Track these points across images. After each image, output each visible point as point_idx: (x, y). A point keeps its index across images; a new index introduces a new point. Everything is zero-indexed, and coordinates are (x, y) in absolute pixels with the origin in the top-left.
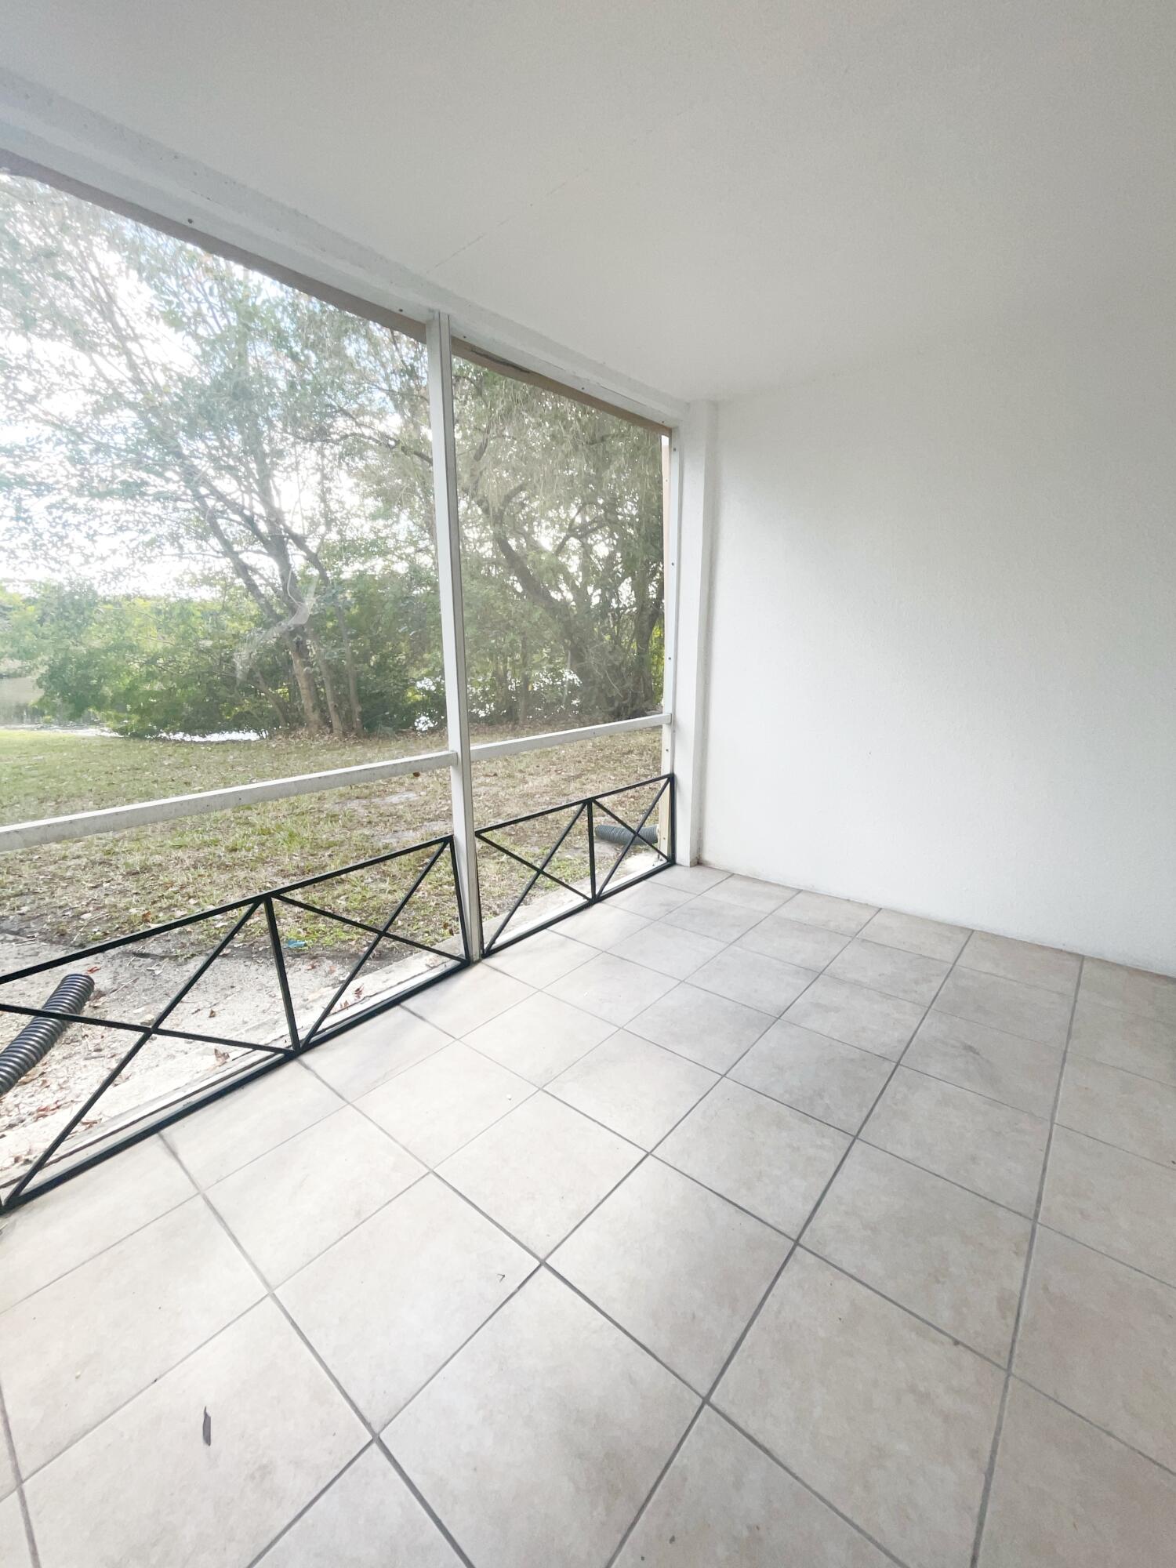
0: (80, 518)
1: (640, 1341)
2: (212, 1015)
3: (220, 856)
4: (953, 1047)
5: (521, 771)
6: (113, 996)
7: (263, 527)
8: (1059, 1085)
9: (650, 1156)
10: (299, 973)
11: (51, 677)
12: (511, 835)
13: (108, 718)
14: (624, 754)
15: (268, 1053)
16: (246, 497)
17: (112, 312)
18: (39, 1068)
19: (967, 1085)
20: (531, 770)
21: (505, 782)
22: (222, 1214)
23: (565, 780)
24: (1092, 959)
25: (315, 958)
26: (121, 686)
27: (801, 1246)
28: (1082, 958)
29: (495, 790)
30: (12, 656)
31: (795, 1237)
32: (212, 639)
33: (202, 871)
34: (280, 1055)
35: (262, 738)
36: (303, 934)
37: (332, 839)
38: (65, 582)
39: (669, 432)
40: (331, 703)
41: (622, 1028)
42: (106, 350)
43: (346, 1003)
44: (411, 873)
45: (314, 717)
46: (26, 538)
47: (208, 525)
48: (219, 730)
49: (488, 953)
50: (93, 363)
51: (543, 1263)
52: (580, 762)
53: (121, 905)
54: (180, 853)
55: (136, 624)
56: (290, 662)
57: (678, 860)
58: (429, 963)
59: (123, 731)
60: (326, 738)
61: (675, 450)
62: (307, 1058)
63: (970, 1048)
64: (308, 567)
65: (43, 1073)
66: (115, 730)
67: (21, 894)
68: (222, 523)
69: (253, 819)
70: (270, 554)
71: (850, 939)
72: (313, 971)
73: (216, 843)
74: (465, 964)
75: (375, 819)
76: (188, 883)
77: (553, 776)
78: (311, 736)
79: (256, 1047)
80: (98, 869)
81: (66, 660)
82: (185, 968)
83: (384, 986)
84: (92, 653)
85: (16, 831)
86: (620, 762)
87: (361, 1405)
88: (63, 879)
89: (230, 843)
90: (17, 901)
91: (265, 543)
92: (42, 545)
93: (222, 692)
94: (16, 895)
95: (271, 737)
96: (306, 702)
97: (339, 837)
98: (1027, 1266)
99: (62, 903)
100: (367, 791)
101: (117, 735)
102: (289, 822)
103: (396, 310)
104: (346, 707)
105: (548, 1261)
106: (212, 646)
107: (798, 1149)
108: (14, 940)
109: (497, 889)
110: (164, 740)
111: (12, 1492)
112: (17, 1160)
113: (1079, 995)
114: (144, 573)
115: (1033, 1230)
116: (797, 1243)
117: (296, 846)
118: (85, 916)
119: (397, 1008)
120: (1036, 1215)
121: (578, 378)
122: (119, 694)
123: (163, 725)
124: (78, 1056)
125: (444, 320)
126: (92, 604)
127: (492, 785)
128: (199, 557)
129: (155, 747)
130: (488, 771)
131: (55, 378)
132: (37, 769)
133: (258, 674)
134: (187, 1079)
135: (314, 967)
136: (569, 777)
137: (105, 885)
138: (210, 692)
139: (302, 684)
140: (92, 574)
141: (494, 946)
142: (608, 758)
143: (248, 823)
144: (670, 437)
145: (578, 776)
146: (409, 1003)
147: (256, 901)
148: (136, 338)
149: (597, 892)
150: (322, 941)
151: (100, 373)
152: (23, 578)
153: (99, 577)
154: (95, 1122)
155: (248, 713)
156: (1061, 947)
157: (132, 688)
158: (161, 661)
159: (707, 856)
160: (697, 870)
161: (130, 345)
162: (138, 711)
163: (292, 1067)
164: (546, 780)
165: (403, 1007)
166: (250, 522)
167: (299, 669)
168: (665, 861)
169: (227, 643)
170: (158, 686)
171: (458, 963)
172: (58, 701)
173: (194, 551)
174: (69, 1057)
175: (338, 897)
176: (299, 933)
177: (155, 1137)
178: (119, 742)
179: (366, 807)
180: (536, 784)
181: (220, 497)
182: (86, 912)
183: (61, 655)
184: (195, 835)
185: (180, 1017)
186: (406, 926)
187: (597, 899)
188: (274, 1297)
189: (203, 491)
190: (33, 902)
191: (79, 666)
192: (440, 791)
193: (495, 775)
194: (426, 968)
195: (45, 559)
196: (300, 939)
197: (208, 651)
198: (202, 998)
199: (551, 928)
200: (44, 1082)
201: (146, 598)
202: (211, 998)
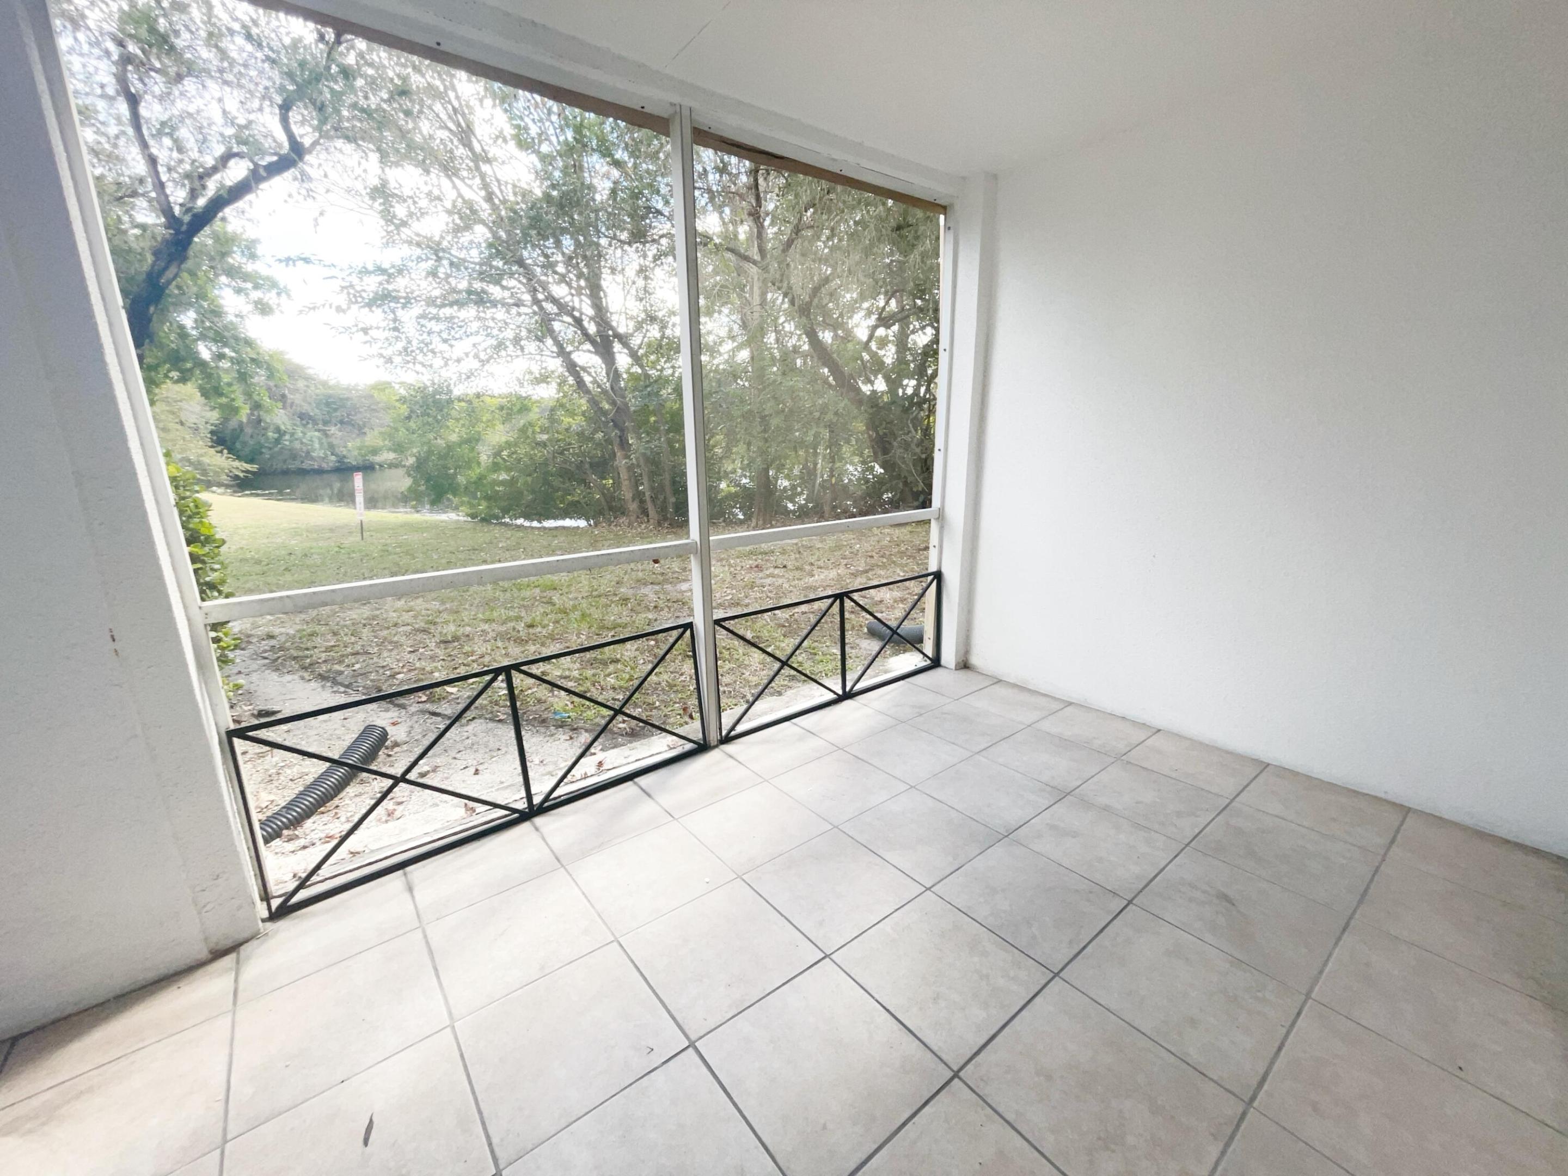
0: (442, 326)
1: (764, 1139)
2: (477, 772)
3: (519, 631)
4: (1204, 892)
5: (812, 564)
6: (405, 747)
7: (592, 329)
8: (1330, 955)
9: (827, 959)
10: (557, 743)
11: (418, 467)
12: (784, 626)
13: (462, 503)
14: (920, 550)
15: (507, 812)
16: (576, 299)
17: (470, 142)
18: (336, 801)
19: (1208, 937)
20: (821, 563)
21: (790, 575)
22: (433, 948)
23: (852, 574)
24: (1421, 813)
25: (575, 729)
26: (473, 475)
27: (960, 1079)
28: (1405, 811)
29: (780, 581)
30: (389, 450)
31: (955, 1069)
32: (548, 433)
33: (500, 644)
34: (516, 815)
35: (590, 525)
36: (571, 706)
37: (619, 621)
38: (428, 383)
39: (944, 209)
40: (648, 494)
41: (837, 827)
42: (465, 174)
43: (586, 774)
44: (680, 657)
45: (633, 506)
46: (400, 345)
47: (544, 328)
48: (555, 518)
49: (727, 740)
50: (455, 187)
51: (692, 1045)
52: (871, 557)
53: (428, 669)
54: (486, 627)
55: (484, 419)
56: (614, 454)
57: (943, 662)
58: (670, 744)
59: (473, 516)
60: (643, 526)
61: (949, 228)
62: (538, 820)
63: (1225, 898)
64: (632, 365)
65: (337, 806)
66: (468, 515)
67: (357, 653)
68: (557, 326)
69: (555, 599)
70: (596, 353)
71: (1113, 760)
72: (570, 742)
73: (518, 618)
74: (702, 748)
75: (661, 604)
76: (487, 654)
77: (842, 571)
78: (630, 525)
79: (496, 806)
80: (420, 636)
81: (430, 452)
82: (466, 729)
83: (625, 761)
84: (450, 447)
85: (288, 597)
86: (915, 558)
87: (495, 1141)
88: (391, 642)
89: (528, 620)
90: (352, 659)
91: (593, 342)
92: (412, 351)
93: (556, 482)
94: (353, 654)
95: (596, 525)
96: (627, 494)
97: (625, 620)
98: (1223, 1153)
99: (385, 664)
100: (661, 578)
101: (469, 519)
102: (584, 604)
103: (638, 108)
104: (661, 497)
105: (697, 1044)
106: (548, 440)
107: (987, 976)
108: (344, 692)
109: (755, 678)
110: (506, 524)
111: (215, 1149)
112: (294, 876)
113: (1391, 853)
114: (492, 373)
115: (1244, 1114)
116: (956, 1075)
117: (584, 625)
118: (400, 676)
119: (630, 783)
120: (1253, 1099)
121: (834, 160)
122: (471, 483)
123: (506, 511)
124: (366, 795)
125: (686, 113)
126: (450, 402)
127: (779, 576)
128: (538, 357)
129: (497, 531)
130: (779, 563)
131: (423, 203)
132: (400, 547)
133: (587, 466)
134: (438, 826)
135: (571, 738)
136: (858, 571)
137: (421, 650)
138: (546, 482)
139: (624, 475)
140: (450, 373)
141: (733, 733)
142: (902, 554)
143: (550, 602)
144: (945, 214)
145: (866, 572)
146: (642, 780)
147: (497, 672)
148: (488, 161)
149: (848, 689)
150: (585, 715)
151: (460, 195)
152: (398, 381)
153: (455, 377)
154: (358, 853)
155: (578, 502)
156: (1382, 795)
157: (481, 478)
158: (505, 453)
159: (975, 660)
160: (963, 674)
161: (485, 168)
162: (487, 498)
163: (525, 827)
164: (833, 574)
165: (635, 783)
166: (578, 322)
167: (621, 462)
168: (929, 662)
169: (561, 437)
170: (503, 476)
171: (695, 746)
172: (423, 488)
173: (534, 352)
174: (360, 795)
175: (609, 675)
176: (567, 705)
177: (400, 872)
178: (469, 526)
179: (656, 593)
180: (822, 577)
181: (555, 301)
182: (399, 673)
183: (425, 448)
184: (503, 611)
185: (451, 772)
186: (662, 707)
187: (847, 695)
188: (453, 1027)
189: (540, 296)
190: (364, 661)
191: (441, 457)
192: (728, 580)
193: (785, 567)
194: (667, 748)
195: (414, 363)
196: (566, 711)
197: (544, 444)
198: (472, 757)
199: (794, 721)
200: (336, 813)
201: (492, 397)
202: (479, 756)
